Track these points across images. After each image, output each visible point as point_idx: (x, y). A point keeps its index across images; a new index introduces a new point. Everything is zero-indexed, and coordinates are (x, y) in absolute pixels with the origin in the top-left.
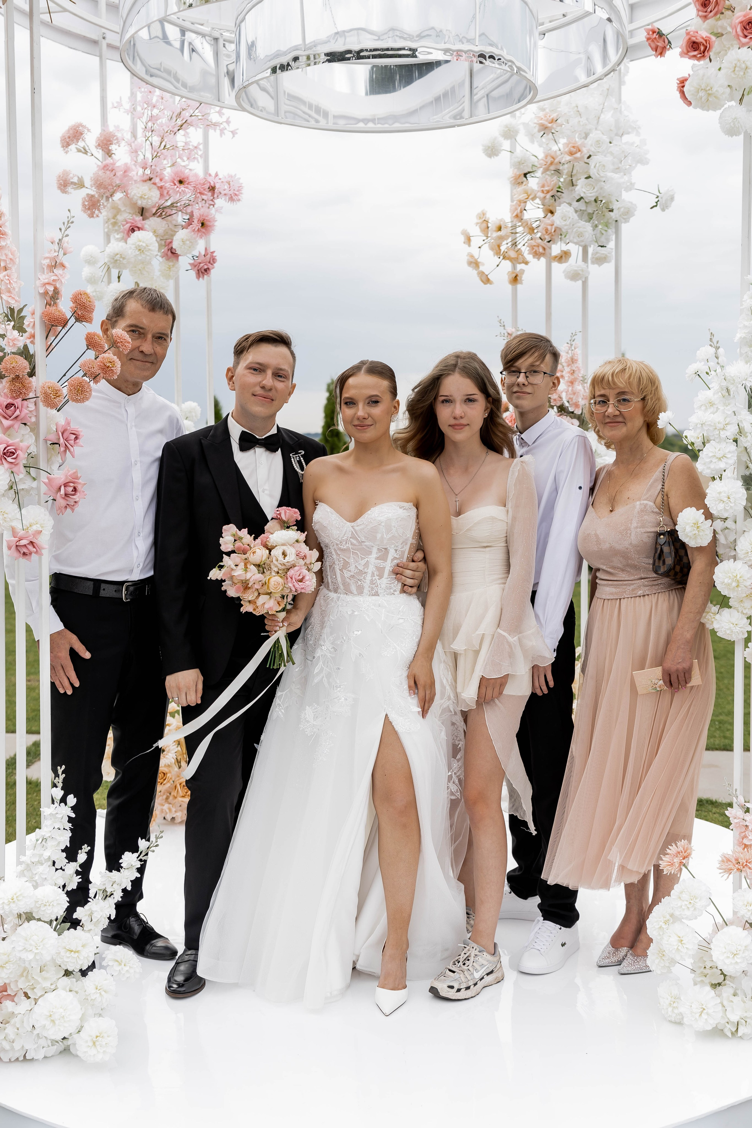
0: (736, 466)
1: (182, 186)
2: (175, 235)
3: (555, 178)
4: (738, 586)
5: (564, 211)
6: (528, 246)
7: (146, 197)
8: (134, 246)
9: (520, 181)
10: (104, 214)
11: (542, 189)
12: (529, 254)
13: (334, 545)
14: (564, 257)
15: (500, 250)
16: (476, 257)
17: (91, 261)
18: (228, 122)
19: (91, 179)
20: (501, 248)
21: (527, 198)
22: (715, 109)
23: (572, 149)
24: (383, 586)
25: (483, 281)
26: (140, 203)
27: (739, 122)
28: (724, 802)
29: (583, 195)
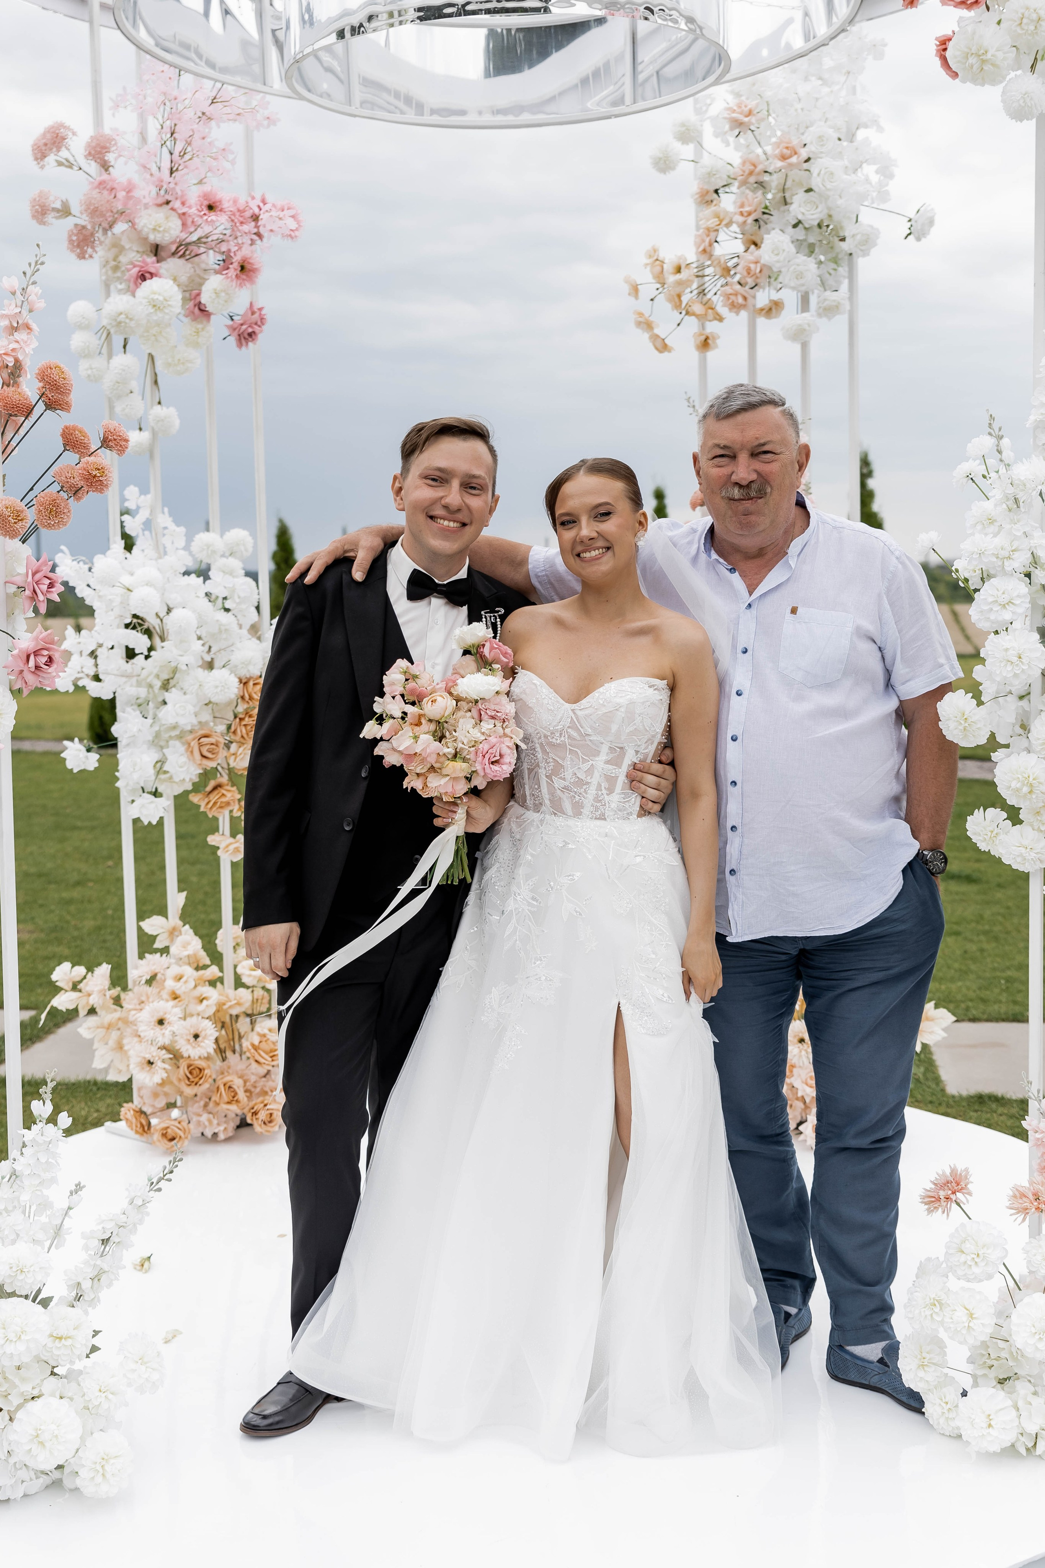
0: (1029, 613)
1: (212, 213)
2: (204, 284)
3: (759, 193)
4: (1031, 792)
5: (776, 240)
6: (720, 295)
7: (161, 229)
8: (147, 300)
9: (708, 198)
10: (101, 253)
11: (741, 210)
12: (724, 306)
13: (540, 738)
14: (774, 310)
15: (681, 301)
16: (647, 315)
17: (82, 326)
19: (81, 203)
20: (681, 298)
21: (719, 225)
22: (994, 82)
23: (785, 151)
24: (613, 804)
25: (657, 349)
26: (153, 238)
27: (1031, 99)
28: (1014, 1098)
29: (800, 217)
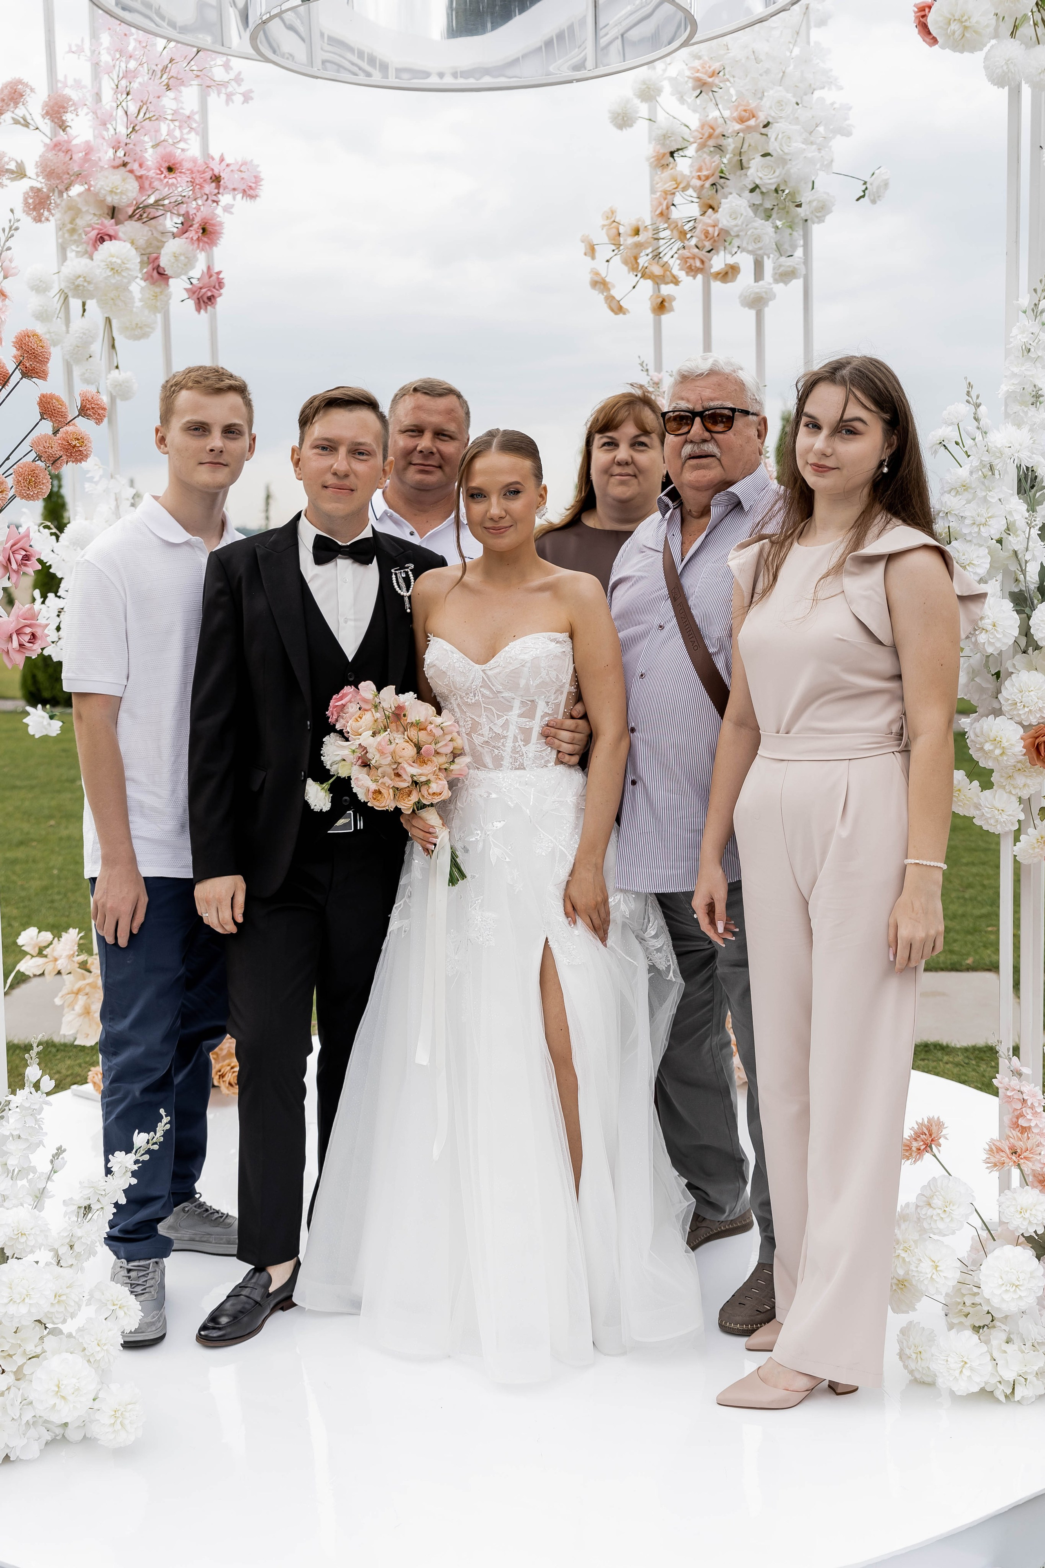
1: (172, 175)
2: (162, 247)
3: (717, 158)
5: (734, 204)
6: (678, 259)
7: (118, 191)
8: (105, 263)
9: (664, 162)
10: (57, 216)
11: (699, 174)
12: (681, 269)
13: (456, 699)
14: (730, 274)
15: (637, 263)
16: (604, 275)
17: (39, 287)
18: (238, 80)
19: (36, 164)
20: (638, 261)
21: (677, 188)
22: (975, 49)
23: (744, 113)
24: (531, 755)
25: (612, 310)
26: (110, 200)
27: (1016, 65)
28: (958, 1046)
29: (758, 182)
